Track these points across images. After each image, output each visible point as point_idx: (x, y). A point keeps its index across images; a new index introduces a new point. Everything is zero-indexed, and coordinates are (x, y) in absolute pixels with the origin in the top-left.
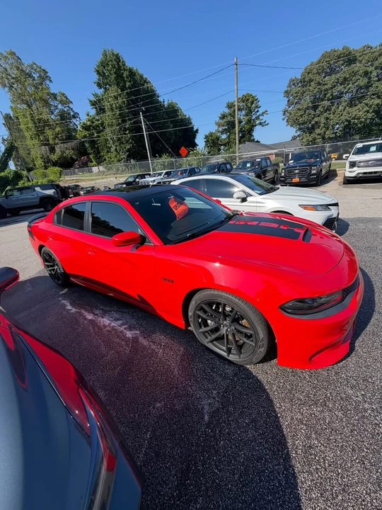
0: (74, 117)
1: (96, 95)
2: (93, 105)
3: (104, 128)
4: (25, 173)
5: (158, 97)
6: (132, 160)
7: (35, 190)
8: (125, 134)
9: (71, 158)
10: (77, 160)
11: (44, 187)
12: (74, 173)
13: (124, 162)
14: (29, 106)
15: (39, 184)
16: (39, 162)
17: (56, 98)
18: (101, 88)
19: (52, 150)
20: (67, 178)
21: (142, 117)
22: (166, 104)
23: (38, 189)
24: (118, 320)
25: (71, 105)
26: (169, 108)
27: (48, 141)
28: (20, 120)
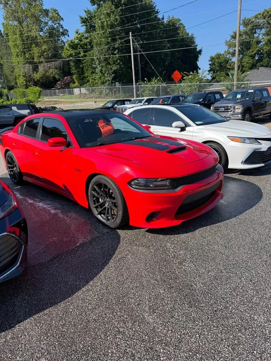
0: (63, 34)
1: (88, 12)
2: (84, 22)
3: (92, 47)
4: (5, 91)
5: (157, 12)
6: (117, 83)
7: (11, 109)
8: (113, 54)
9: (54, 78)
10: (59, 80)
11: (20, 107)
12: (55, 94)
13: (109, 84)
14: (20, 23)
15: (17, 103)
16: (21, 81)
17: (47, 15)
18: (94, 5)
19: (36, 69)
20: (46, 99)
21: (131, 38)
22: (165, 21)
23: (14, 108)
24: (49, 204)
25: (62, 22)
26: (168, 25)
27: (33, 59)
28: (10, 37)
